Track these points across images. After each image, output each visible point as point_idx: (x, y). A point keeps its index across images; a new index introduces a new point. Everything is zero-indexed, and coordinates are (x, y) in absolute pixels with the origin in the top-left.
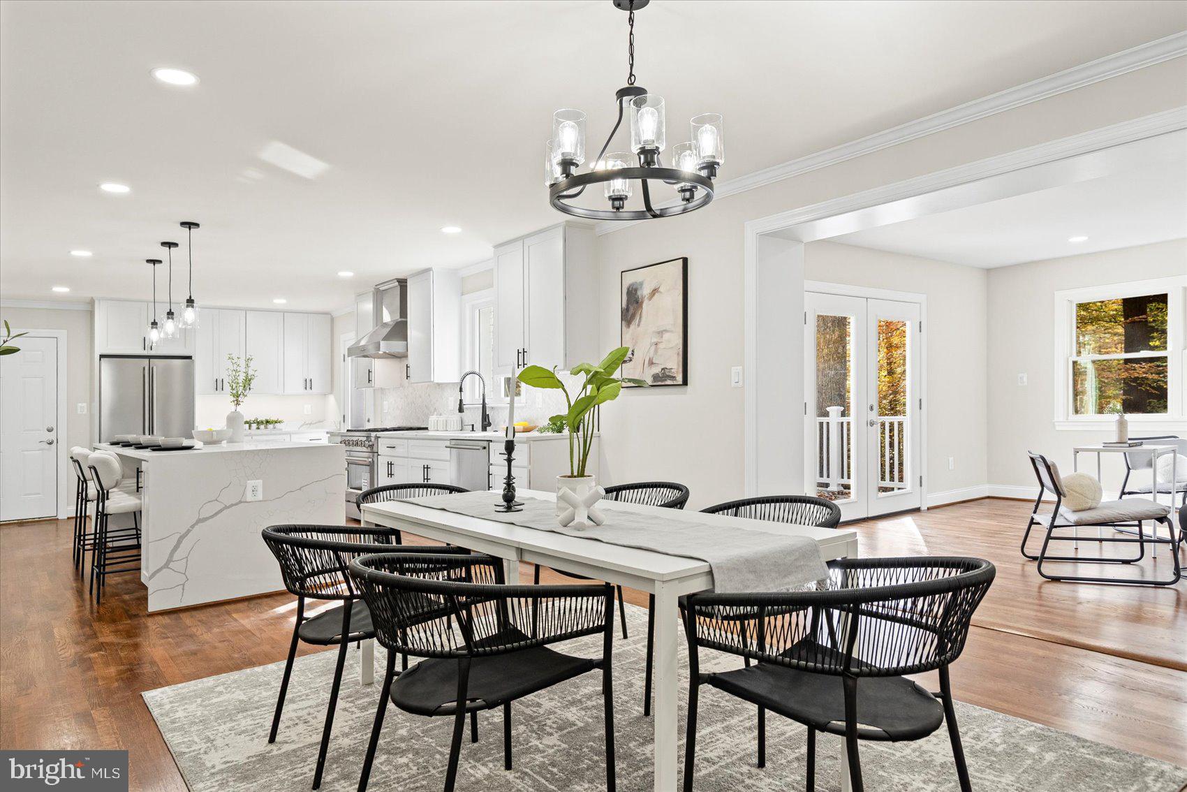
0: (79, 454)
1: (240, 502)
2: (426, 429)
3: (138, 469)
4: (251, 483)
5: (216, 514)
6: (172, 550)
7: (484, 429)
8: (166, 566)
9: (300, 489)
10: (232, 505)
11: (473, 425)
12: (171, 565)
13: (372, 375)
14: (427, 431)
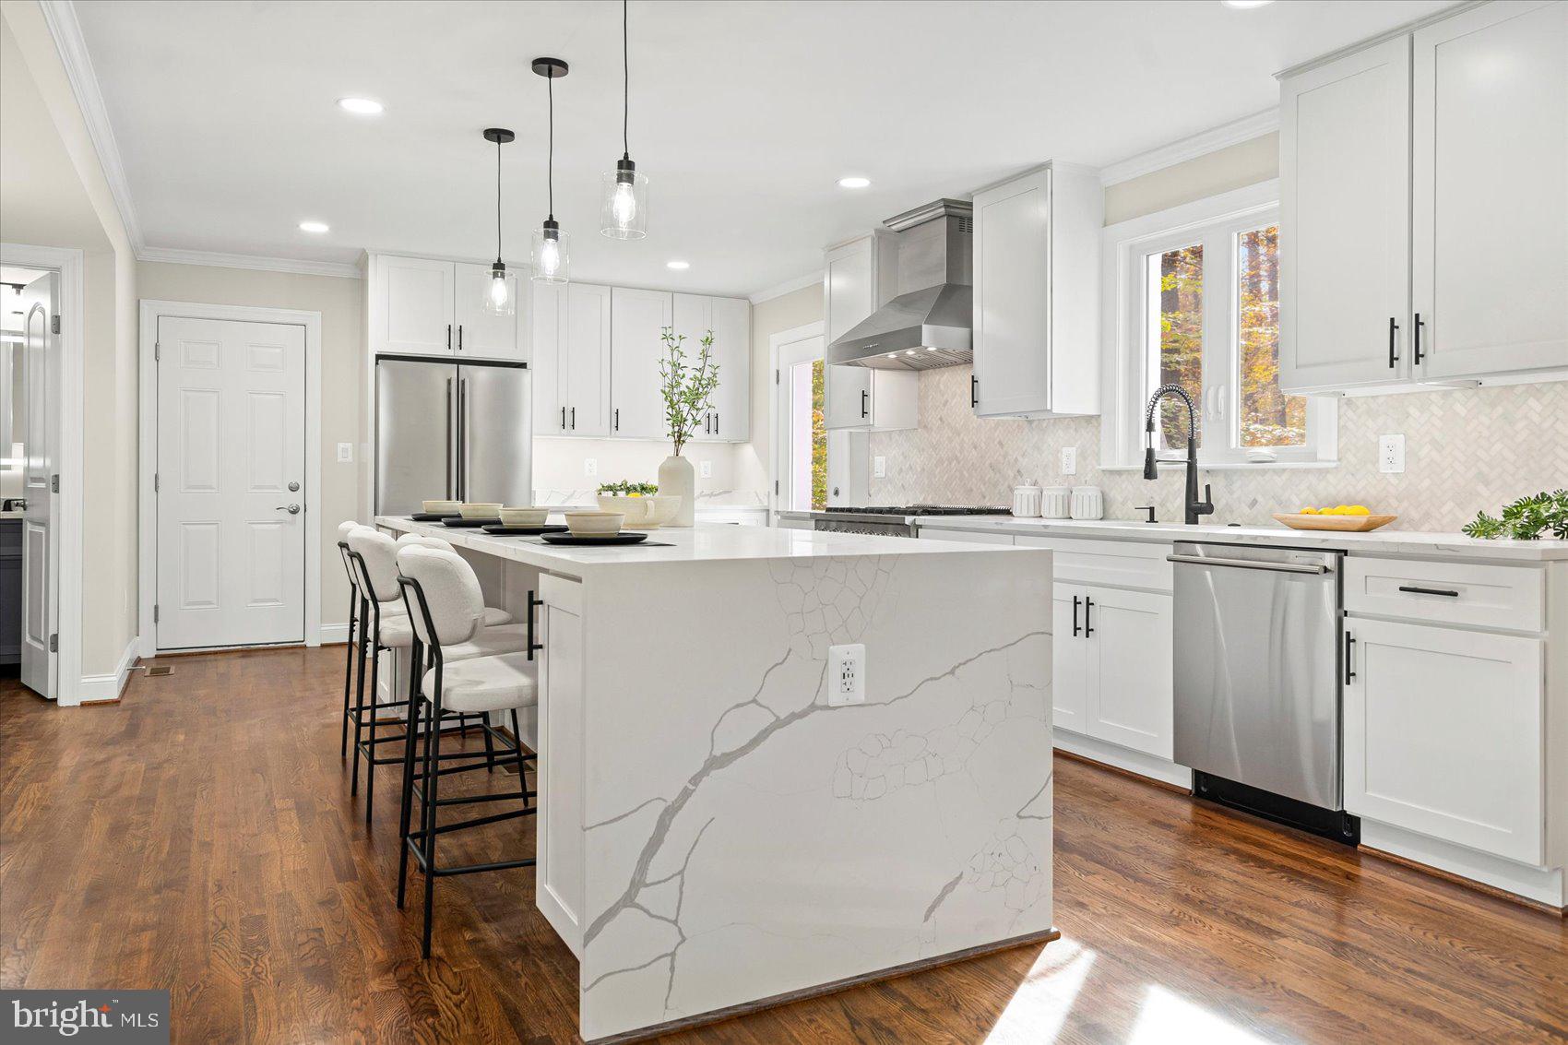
0: (361, 541)
1: (813, 707)
2: (1008, 512)
3: (531, 594)
4: (839, 652)
5: (755, 742)
6: (644, 853)
7: (1192, 518)
8: (628, 900)
9: (952, 672)
10: (794, 716)
11: (1152, 510)
12: (643, 897)
13: (870, 401)
14: (1010, 517)
